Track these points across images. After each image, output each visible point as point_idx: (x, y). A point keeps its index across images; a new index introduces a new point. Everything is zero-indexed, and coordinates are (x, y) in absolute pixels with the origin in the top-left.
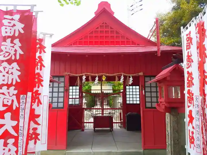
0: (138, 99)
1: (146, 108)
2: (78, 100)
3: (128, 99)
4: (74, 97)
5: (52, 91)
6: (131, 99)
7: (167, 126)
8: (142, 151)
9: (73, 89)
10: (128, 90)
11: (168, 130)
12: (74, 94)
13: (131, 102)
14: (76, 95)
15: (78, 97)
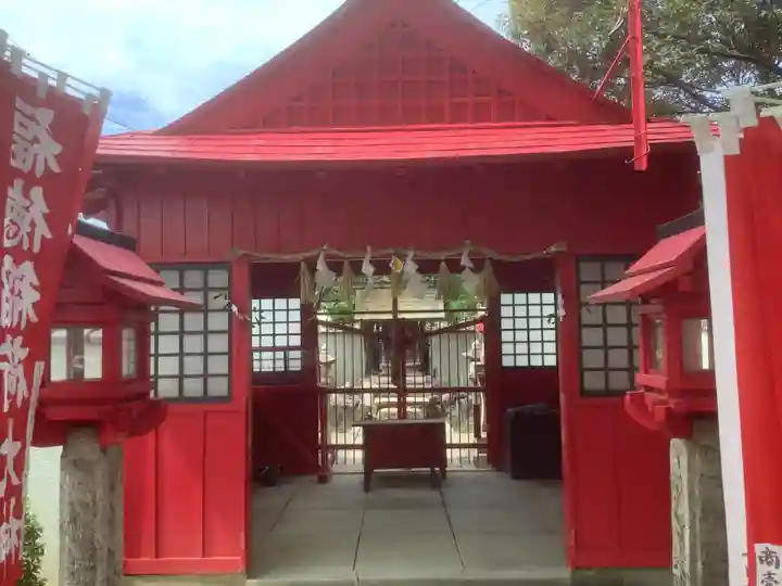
0: (551, 348)
1: (583, 392)
2: (297, 354)
3: (506, 348)
4: (281, 342)
5: (177, 329)
6: (521, 348)
7: (674, 494)
8: (565, 573)
9: (274, 310)
10: (506, 311)
11: (680, 512)
12: (280, 329)
13: (522, 362)
14: (288, 334)
15: (296, 341)
